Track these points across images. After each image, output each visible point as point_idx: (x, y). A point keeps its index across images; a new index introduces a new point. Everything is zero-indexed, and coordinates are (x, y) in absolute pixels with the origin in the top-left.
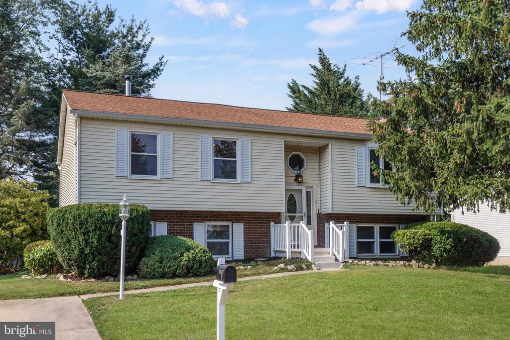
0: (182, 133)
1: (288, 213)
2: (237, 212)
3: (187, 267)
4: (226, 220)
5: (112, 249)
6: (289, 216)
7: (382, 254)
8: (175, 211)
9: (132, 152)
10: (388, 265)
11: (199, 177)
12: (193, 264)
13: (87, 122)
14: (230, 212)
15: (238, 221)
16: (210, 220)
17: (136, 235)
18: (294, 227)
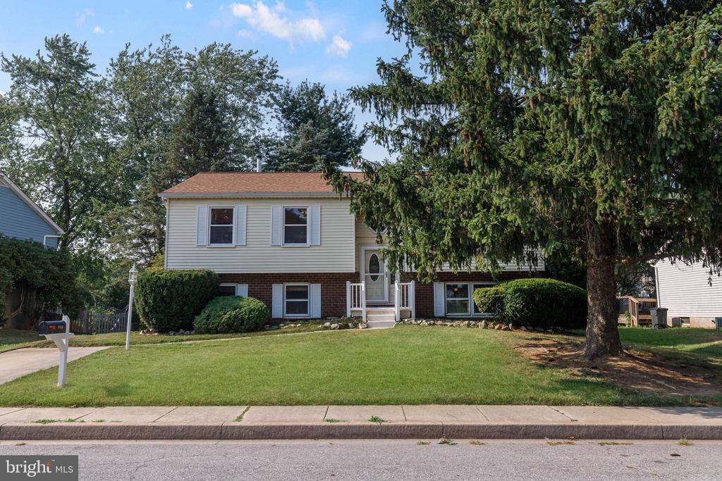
0: (256, 204)
1: (370, 273)
2: (315, 274)
3: (228, 325)
4: (304, 281)
5: (165, 308)
6: (371, 276)
7: (476, 314)
8: (255, 274)
9: (212, 223)
10: (445, 325)
11: (270, 243)
12: (234, 321)
13: (174, 202)
14: (308, 274)
15: (316, 282)
16: (289, 282)
17: (187, 296)
18: (354, 287)
